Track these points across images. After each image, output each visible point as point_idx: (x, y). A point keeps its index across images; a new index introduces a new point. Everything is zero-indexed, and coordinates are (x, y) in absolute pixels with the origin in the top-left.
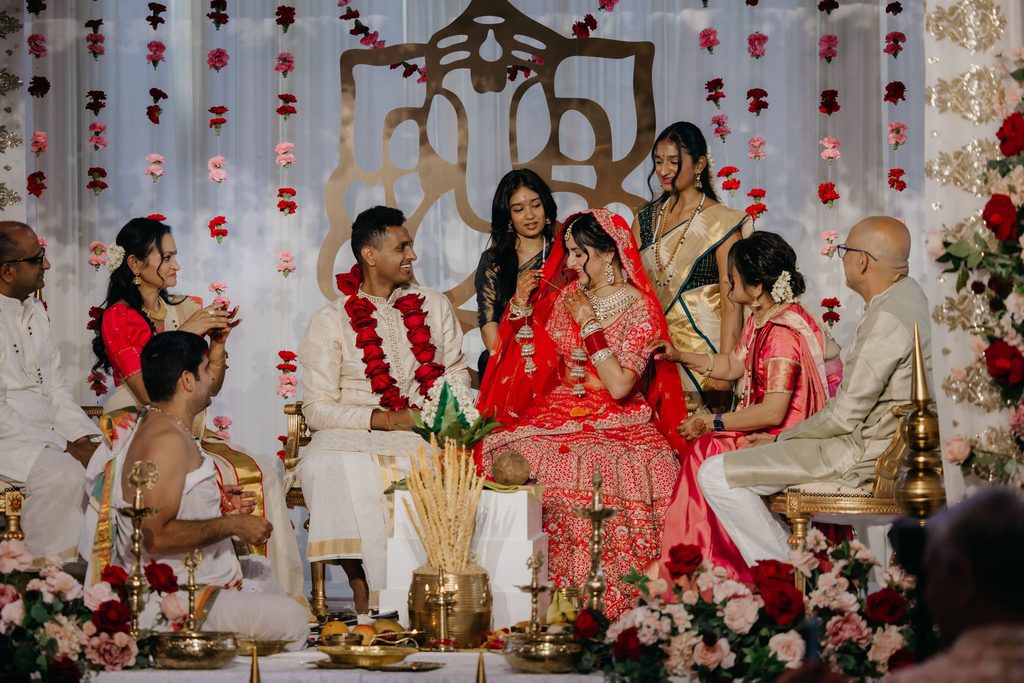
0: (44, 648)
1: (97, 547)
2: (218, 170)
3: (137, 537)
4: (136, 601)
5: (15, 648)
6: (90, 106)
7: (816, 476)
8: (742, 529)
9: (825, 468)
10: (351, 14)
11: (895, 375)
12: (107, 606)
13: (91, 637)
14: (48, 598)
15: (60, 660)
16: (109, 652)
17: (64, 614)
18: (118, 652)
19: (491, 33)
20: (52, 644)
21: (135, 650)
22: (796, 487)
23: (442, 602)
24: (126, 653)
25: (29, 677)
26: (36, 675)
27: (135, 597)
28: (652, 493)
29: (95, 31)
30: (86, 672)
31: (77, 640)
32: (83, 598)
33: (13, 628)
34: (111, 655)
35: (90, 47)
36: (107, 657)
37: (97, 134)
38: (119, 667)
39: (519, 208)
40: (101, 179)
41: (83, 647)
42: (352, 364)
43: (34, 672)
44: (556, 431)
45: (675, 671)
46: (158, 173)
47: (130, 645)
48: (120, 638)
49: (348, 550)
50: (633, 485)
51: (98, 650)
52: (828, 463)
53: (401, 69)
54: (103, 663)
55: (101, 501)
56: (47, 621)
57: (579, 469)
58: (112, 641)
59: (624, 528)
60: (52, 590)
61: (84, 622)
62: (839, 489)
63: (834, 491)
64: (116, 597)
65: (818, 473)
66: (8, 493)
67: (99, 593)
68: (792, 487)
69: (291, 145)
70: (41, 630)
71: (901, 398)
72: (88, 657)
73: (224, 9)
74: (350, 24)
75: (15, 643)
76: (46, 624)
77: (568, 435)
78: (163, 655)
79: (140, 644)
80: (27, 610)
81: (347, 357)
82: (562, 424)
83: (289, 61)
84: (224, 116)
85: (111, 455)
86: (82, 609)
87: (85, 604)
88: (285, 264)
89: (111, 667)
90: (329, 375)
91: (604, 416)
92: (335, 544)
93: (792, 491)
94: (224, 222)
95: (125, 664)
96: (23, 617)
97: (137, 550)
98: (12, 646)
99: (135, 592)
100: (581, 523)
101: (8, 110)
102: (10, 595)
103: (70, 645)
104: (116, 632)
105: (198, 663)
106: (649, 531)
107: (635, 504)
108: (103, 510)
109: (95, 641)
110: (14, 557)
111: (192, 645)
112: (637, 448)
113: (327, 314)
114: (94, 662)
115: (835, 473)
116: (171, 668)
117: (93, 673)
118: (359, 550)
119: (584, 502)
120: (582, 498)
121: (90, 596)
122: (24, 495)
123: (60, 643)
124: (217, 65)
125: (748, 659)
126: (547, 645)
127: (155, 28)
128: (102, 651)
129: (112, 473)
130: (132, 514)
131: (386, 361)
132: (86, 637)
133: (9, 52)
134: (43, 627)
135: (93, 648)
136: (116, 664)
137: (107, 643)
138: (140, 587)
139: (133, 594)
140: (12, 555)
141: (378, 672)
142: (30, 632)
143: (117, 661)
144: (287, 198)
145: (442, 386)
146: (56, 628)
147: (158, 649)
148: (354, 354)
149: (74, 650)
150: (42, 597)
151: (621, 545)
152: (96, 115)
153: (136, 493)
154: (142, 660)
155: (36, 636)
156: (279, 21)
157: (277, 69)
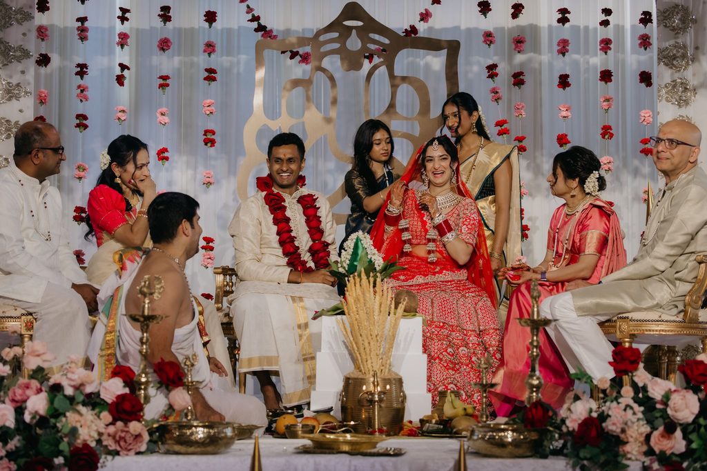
0: (66, 436)
1: (104, 353)
2: (164, 117)
3: (144, 340)
4: (143, 395)
5: (40, 435)
6: (77, 74)
7: (644, 307)
8: (584, 346)
9: (649, 300)
10: (256, 19)
11: (699, 233)
12: (121, 398)
13: (107, 425)
14: (69, 391)
15: (81, 446)
16: (123, 439)
17: (83, 405)
18: (132, 438)
19: (354, 32)
20: (74, 432)
21: (146, 437)
22: (624, 315)
23: (377, 399)
24: (139, 439)
25: (53, 461)
26: (59, 460)
27: (143, 392)
28: (479, 326)
29: (83, 24)
30: (103, 456)
31: (95, 428)
32: (99, 392)
33: (38, 417)
34: (125, 441)
35: (79, 35)
36: (122, 443)
37: (82, 91)
38: (132, 452)
39: (377, 142)
40: (84, 122)
41: (100, 434)
42: (267, 236)
43: (57, 457)
44: (410, 283)
45: (629, 456)
46: (123, 118)
47: (142, 434)
48: (135, 427)
49: (270, 364)
50: (468, 319)
51: (114, 437)
52: (652, 298)
53: (289, 54)
54: (119, 449)
55: (108, 317)
56: (68, 411)
57: (433, 307)
58: (126, 429)
59: (465, 349)
60: (73, 383)
61: (100, 412)
62: (660, 317)
63: (657, 318)
64: (127, 391)
65: (645, 304)
66: (23, 317)
67: (114, 388)
68: (621, 315)
69: (213, 101)
70: (64, 419)
71: (702, 250)
72: (105, 443)
73: (169, 12)
74: (255, 25)
75: (39, 431)
76: (68, 414)
77: (419, 285)
78: (170, 442)
79: (151, 433)
80: (51, 402)
81: (265, 231)
82: (413, 278)
83: (212, 46)
84: (168, 81)
85: (120, 282)
86: (98, 400)
87: (102, 397)
88: (208, 179)
89: (125, 452)
90: (255, 241)
91: (440, 272)
92: (261, 359)
93: (621, 318)
94: (167, 151)
95: (138, 450)
96: (46, 407)
97: (144, 351)
98: (37, 434)
99: (143, 387)
100: (436, 344)
101: (23, 72)
102: (34, 389)
103: (89, 432)
104: (131, 421)
105: (203, 449)
106: (480, 352)
107: (470, 333)
108: (110, 325)
109: (112, 429)
110: (38, 356)
111: (197, 432)
112: (467, 295)
113: (252, 202)
114: (110, 448)
115: (657, 304)
116: (177, 453)
117: (109, 458)
118: (277, 364)
119: (438, 329)
120: (436, 326)
121: (106, 389)
122: (36, 319)
123: (81, 431)
124: (165, 48)
125: (694, 446)
126: (510, 432)
127: (123, 24)
128: (117, 438)
129: (119, 295)
130: (142, 319)
131: (293, 234)
132: (103, 425)
133: (24, 34)
134: (65, 416)
135: (109, 435)
136: (130, 450)
137: (122, 431)
138: (147, 383)
139: (141, 389)
140: (37, 353)
141: (360, 457)
142: (53, 421)
143: (130, 447)
144: (210, 136)
145: (355, 240)
146: (77, 417)
147: (167, 436)
148: (269, 229)
149: (93, 437)
150: (63, 390)
151: (463, 360)
152: (82, 79)
153: (144, 302)
154: (152, 446)
155: (58, 425)
156: (206, 20)
157: (205, 51)
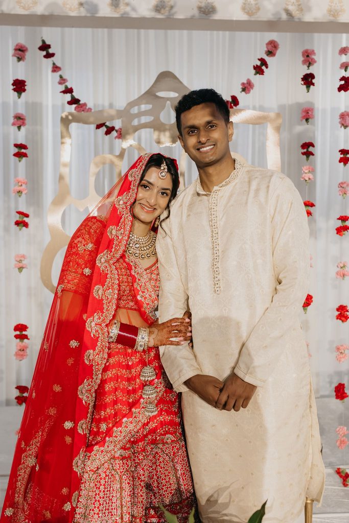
10: (69, 91)
19: (169, 104)
53: (104, 129)
74: (68, 97)
83: (22, 119)
156: (14, 90)
157: (14, 124)
